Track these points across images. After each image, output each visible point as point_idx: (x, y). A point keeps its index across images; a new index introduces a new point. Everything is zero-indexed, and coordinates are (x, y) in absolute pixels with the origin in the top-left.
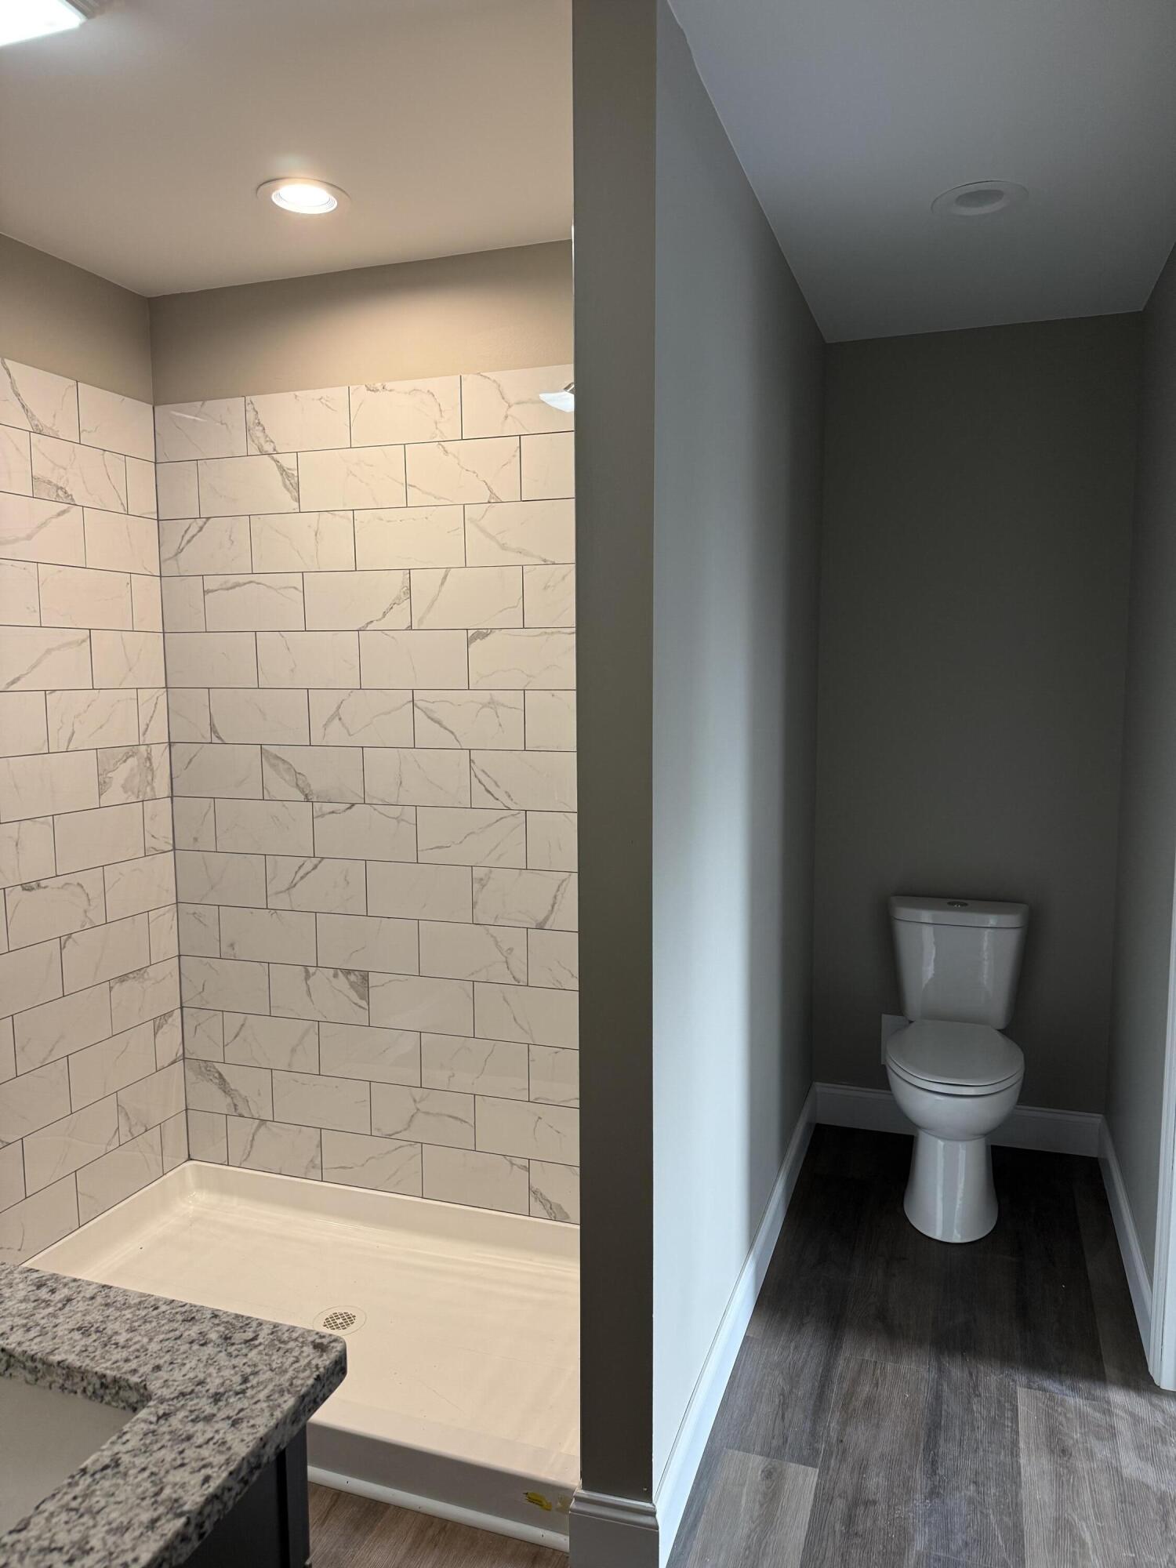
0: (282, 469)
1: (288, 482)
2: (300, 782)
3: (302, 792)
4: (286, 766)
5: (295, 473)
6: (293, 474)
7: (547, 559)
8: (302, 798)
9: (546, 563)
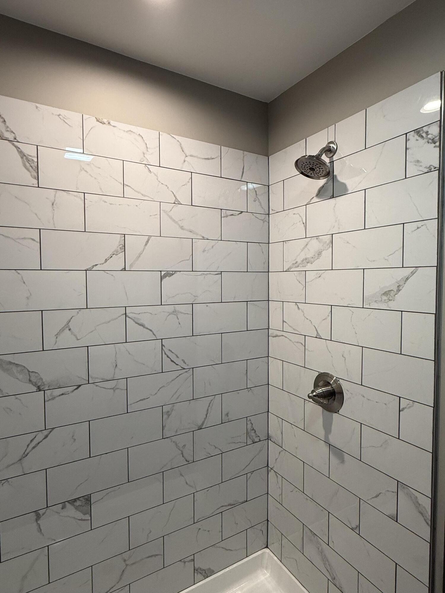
0: (23, 155)
1: (28, 164)
2: (32, 379)
3: (35, 384)
4: (19, 369)
5: (36, 160)
6: (33, 160)
7: (205, 237)
8: (35, 389)
9: (203, 238)
